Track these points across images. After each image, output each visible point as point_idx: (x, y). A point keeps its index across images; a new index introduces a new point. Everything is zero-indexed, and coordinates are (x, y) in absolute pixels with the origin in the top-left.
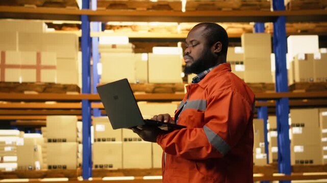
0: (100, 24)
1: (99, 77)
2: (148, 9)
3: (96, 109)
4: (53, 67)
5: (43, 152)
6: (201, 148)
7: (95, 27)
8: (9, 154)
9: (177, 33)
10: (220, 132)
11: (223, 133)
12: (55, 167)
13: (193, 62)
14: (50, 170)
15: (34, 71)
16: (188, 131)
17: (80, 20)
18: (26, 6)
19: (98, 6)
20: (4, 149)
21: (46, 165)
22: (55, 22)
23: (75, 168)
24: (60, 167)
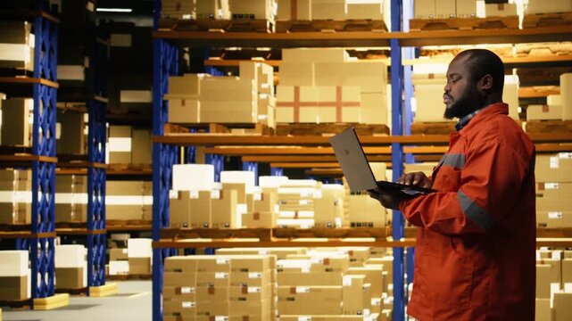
0: (413, 49)
1: (413, 115)
2: (474, 28)
3: (409, 154)
4: (357, 104)
5: (345, 207)
6: (453, 220)
7: (407, 53)
8: (305, 208)
9: (512, 57)
10: (478, 198)
11: (481, 200)
12: (359, 225)
13: (453, 103)
14: (353, 228)
15: (333, 109)
16: (437, 197)
17: (389, 46)
18: (323, 31)
19: (411, 27)
20: (298, 203)
21: (348, 222)
22: (358, 49)
23: (383, 226)
24: (365, 224)
